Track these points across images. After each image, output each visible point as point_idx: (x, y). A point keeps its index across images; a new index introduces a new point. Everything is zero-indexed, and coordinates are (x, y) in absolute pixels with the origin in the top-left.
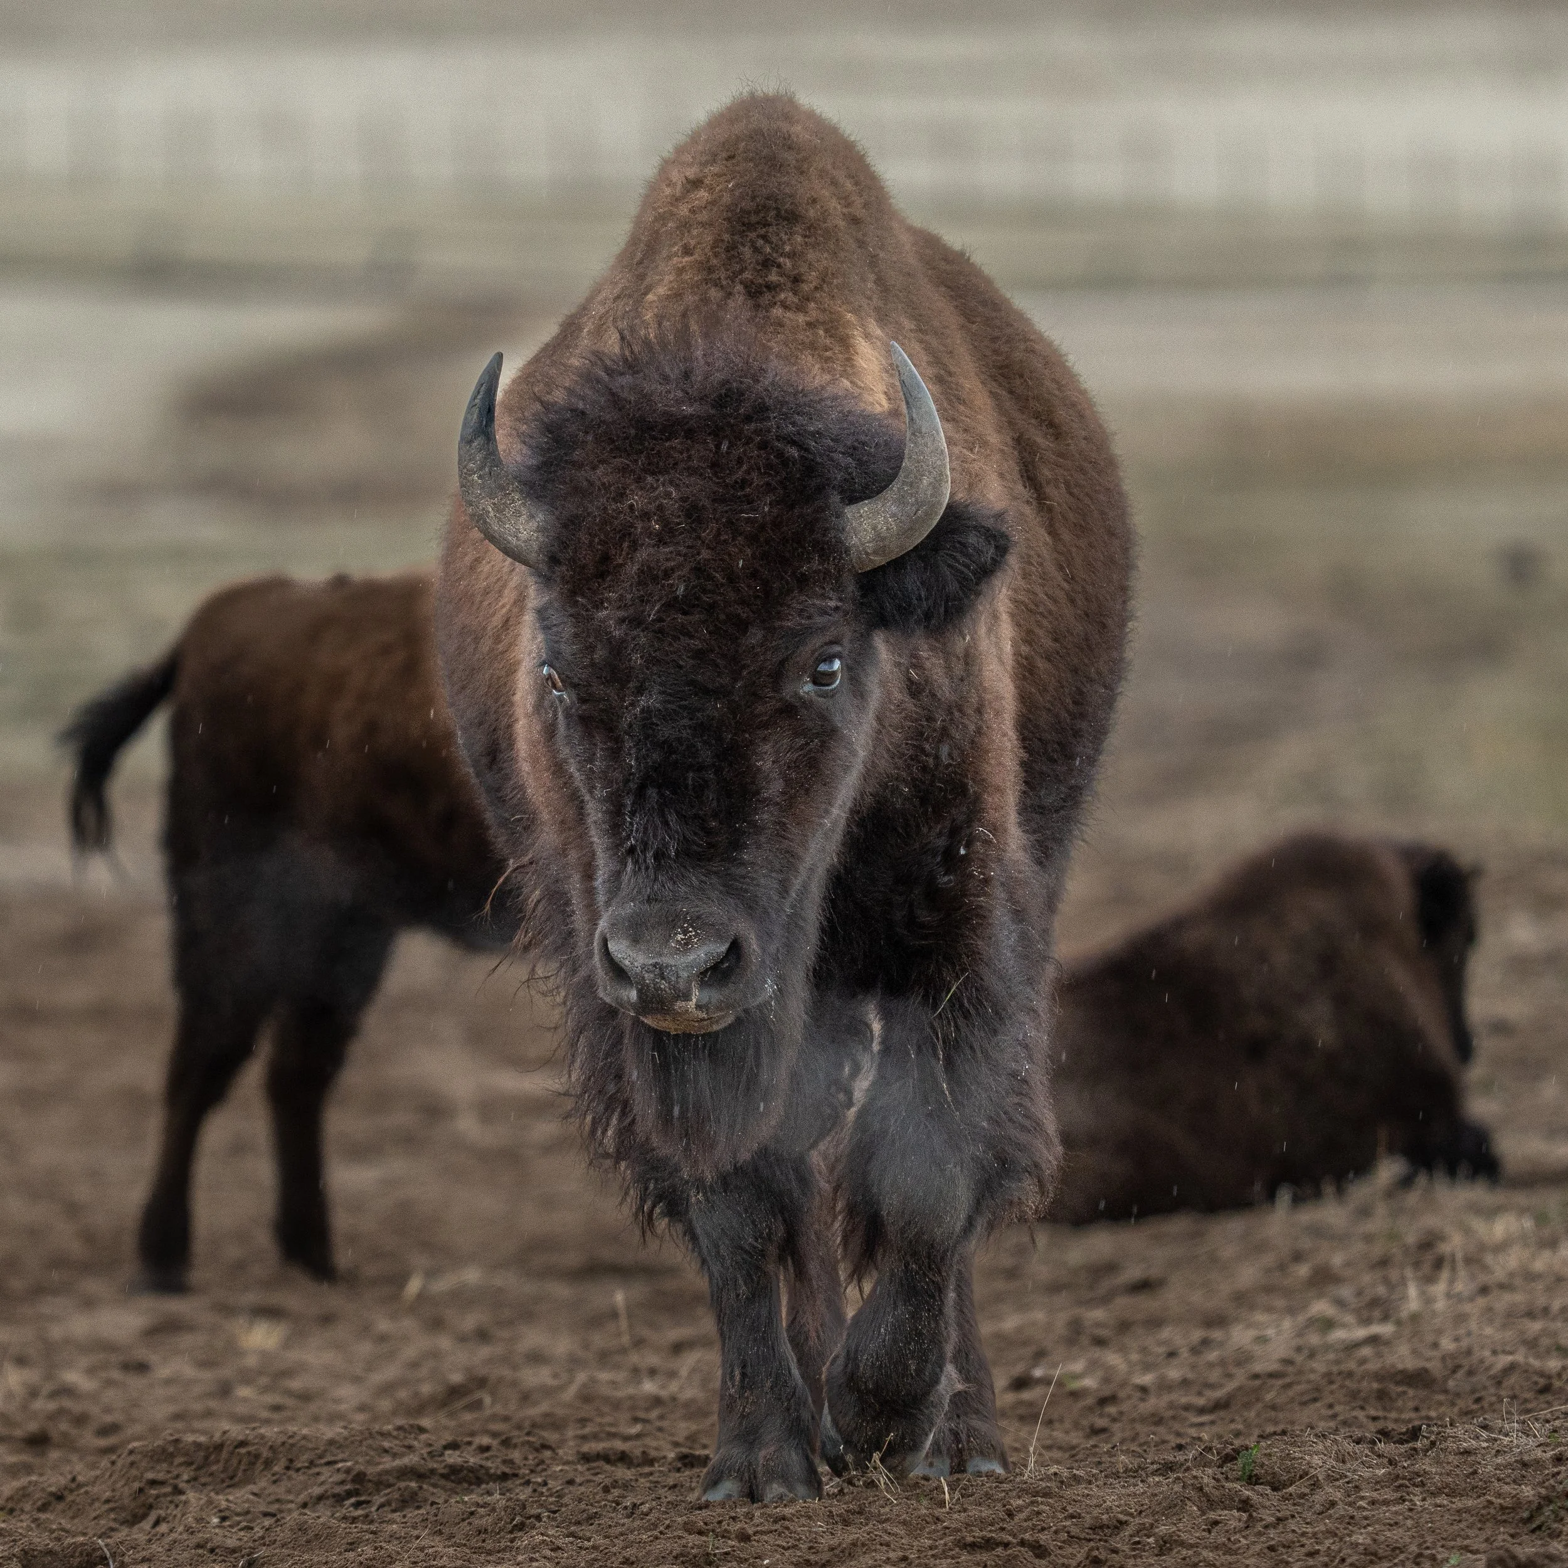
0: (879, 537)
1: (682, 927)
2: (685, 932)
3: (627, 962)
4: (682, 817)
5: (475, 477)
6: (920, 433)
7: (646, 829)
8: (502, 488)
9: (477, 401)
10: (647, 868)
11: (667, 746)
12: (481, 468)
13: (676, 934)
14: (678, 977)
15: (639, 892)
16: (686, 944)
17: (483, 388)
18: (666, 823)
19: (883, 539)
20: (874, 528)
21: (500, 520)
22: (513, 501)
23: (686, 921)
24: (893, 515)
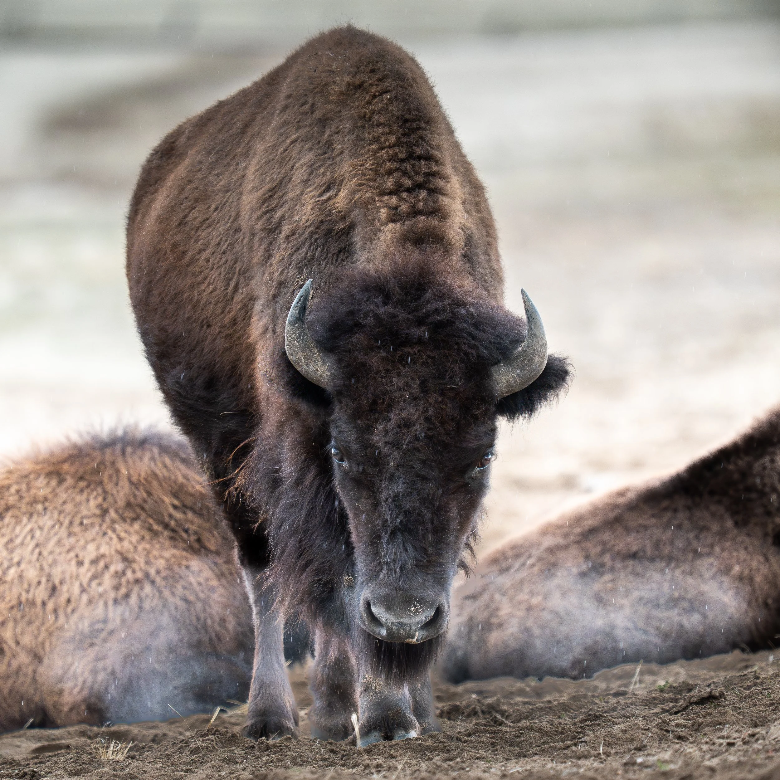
0: (510, 385)
1: (414, 604)
2: (415, 606)
3: (384, 620)
4: (415, 547)
5: (295, 342)
6: (535, 335)
7: (395, 553)
8: (308, 347)
9: (299, 304)
10: (395, 573)
11: (407, 513)
12: (298, 338)
13: (410, 608)
14: (411, 629)
15: (390, 584)
16: (416, 613)
17: (302, 298)
18: (406, 550)
19: (511, 387)
20: (508, 381)
21: (307, 363)
22: (314, 354)
23: (416, 601)
24: (518, 375)
